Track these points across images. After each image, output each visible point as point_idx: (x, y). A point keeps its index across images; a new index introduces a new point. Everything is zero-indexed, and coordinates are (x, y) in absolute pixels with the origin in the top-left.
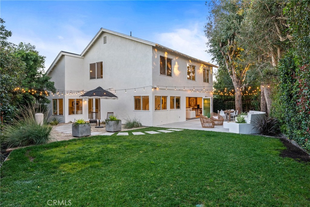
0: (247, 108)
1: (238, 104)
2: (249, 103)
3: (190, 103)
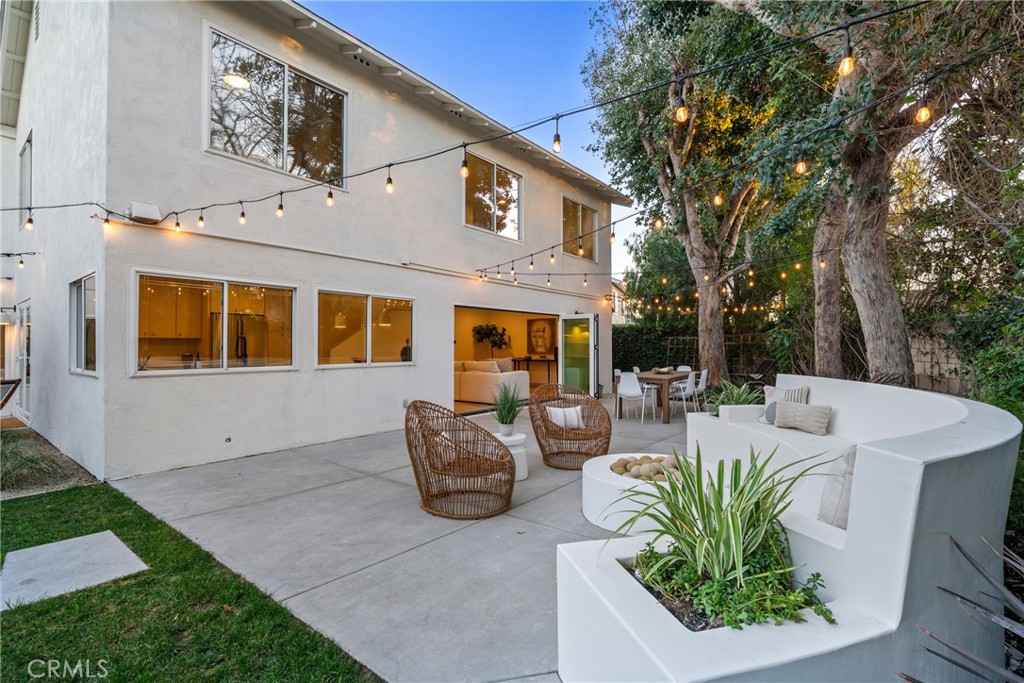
0: (742, 359)
1: (708, 344)
2: (750, 342)
3: (534, 340)
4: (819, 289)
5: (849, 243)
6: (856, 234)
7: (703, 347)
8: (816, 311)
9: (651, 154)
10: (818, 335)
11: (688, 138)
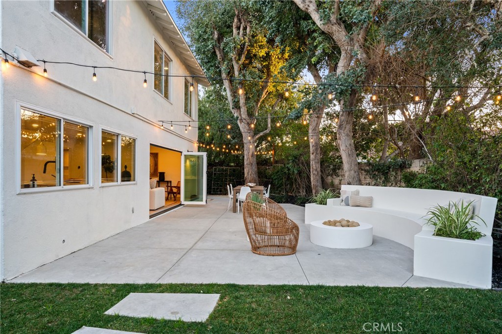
1: (251, 171)
4: (313, 147)
5: (341, 129)
6: (344, 126)
7: (248, 173)
8: (311, 157)
9: (220, 59)
10: (313, 168)
11: (243, 55)
